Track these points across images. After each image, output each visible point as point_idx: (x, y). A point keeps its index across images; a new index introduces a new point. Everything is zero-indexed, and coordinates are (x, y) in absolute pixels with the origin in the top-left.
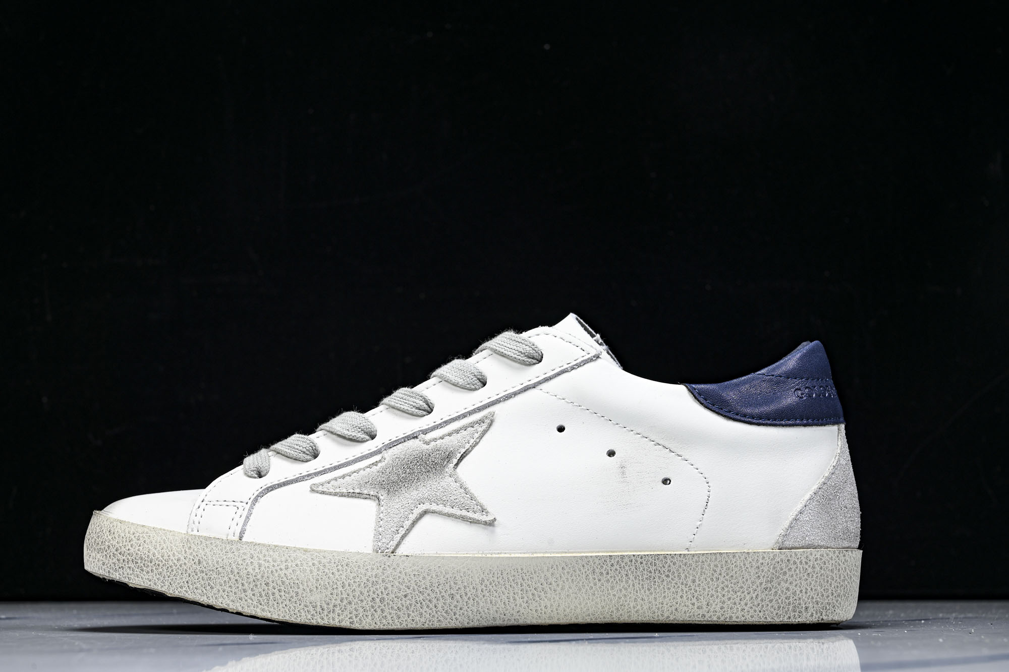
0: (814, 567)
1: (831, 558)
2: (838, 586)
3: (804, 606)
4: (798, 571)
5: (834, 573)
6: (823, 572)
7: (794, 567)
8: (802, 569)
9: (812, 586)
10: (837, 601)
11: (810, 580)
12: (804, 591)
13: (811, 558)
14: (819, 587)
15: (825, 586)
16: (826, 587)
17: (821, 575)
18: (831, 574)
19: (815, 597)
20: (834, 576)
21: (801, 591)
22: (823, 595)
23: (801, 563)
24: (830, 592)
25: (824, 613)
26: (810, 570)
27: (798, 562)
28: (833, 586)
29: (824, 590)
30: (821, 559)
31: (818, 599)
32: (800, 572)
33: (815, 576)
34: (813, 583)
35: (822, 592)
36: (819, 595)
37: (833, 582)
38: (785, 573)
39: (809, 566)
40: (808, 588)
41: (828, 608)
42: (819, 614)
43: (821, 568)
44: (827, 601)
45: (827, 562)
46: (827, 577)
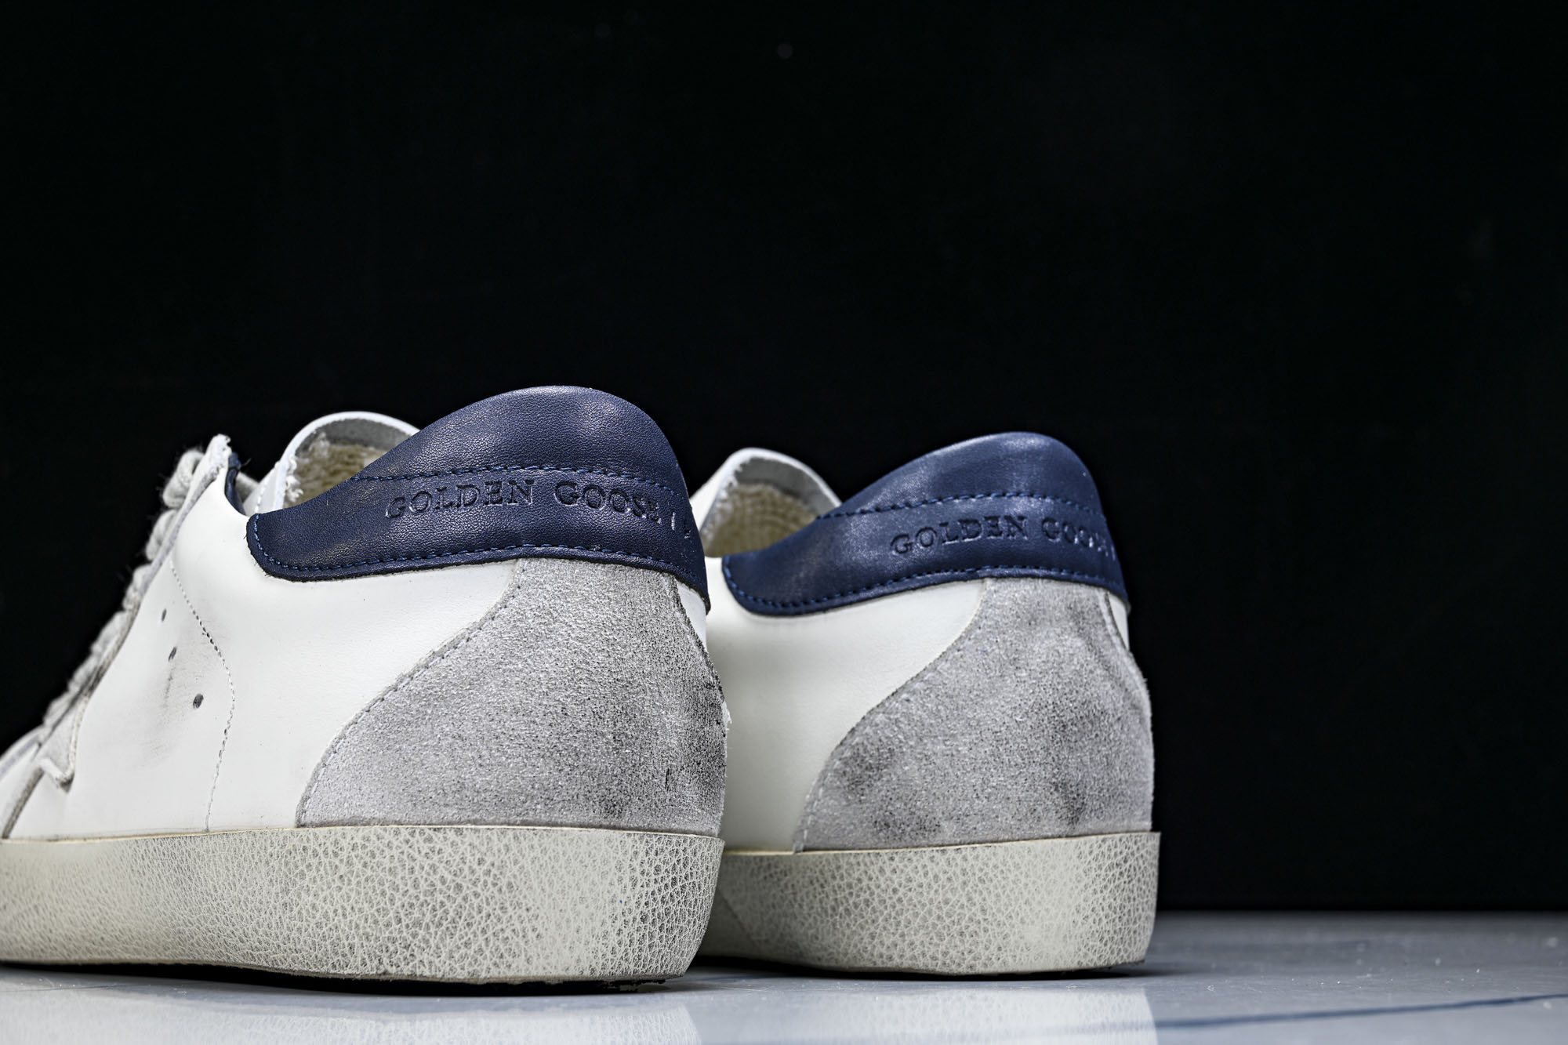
0: (349, 863)
1: (389, 845)
2: (412, 906)
3: (346, 944)
4: (322, 872)
5: (399, 877)
6: (369, 872)
7: (314, 861)
8: (328, 868)
9: (352, 901)
10: (415, 935)
11: (345, 889)
12: (340, 911)
13: (344, 843)
14: (366, 905)
15: (378, 903)
16: (382, 904)
17: (367, 880)
18: (389, 878)
19: (362, 923)
20: (399, 882)
21: (335, 911)
22: (376, 922)
23: (326, 853)
24: (392, 914)
25: (385, 960)
26: (343, 869)
27: (320, 851)
28: (398, 904)
29: (378, 911)
30: (364, 847)
31: (368, 930)
32: (327, 873)
33: (354, 882)
34: (353, 895)
35: (373, 915)
36: (369, 921)
37: (398, 896)
38: (302, 875)
39: (342, 861)
40: (345, 905)
41: (392, 949)
42: (376, 962)
43: (365, 865)
44: (387, 934)
45: (377, 853)
46: (381, 884)
